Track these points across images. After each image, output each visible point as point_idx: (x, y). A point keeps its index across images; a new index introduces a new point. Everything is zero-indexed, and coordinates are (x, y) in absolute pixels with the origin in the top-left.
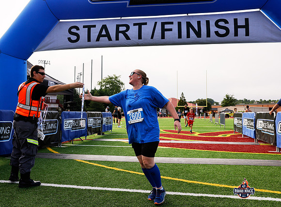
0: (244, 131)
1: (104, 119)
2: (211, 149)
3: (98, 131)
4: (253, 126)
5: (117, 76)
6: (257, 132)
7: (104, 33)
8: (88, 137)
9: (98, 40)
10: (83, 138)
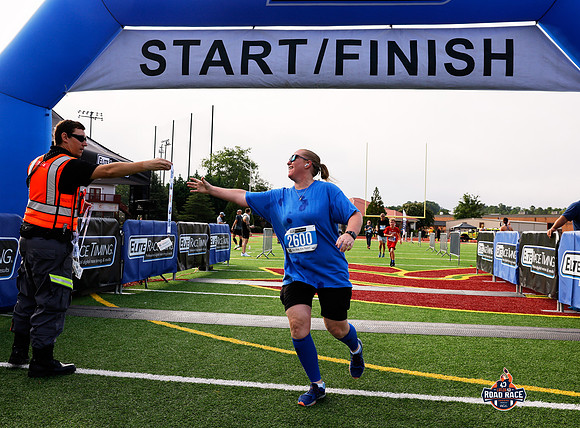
0: (495, 270)
1: (214, 238)
2: (429, 304)
3: (200, 262)
4: (514, 260)
5: (243, 148)
6: (522, 271)
7: (217, 57)
8: (179, 275)
9: (204, 71)
10: (168, 276)
